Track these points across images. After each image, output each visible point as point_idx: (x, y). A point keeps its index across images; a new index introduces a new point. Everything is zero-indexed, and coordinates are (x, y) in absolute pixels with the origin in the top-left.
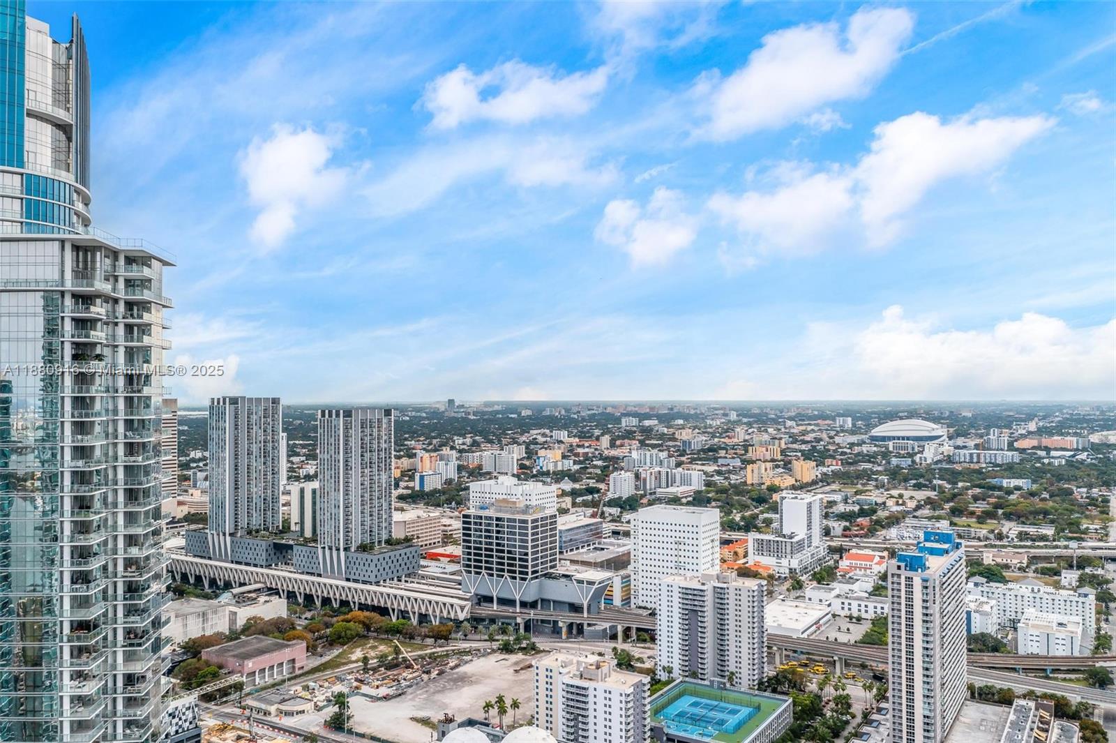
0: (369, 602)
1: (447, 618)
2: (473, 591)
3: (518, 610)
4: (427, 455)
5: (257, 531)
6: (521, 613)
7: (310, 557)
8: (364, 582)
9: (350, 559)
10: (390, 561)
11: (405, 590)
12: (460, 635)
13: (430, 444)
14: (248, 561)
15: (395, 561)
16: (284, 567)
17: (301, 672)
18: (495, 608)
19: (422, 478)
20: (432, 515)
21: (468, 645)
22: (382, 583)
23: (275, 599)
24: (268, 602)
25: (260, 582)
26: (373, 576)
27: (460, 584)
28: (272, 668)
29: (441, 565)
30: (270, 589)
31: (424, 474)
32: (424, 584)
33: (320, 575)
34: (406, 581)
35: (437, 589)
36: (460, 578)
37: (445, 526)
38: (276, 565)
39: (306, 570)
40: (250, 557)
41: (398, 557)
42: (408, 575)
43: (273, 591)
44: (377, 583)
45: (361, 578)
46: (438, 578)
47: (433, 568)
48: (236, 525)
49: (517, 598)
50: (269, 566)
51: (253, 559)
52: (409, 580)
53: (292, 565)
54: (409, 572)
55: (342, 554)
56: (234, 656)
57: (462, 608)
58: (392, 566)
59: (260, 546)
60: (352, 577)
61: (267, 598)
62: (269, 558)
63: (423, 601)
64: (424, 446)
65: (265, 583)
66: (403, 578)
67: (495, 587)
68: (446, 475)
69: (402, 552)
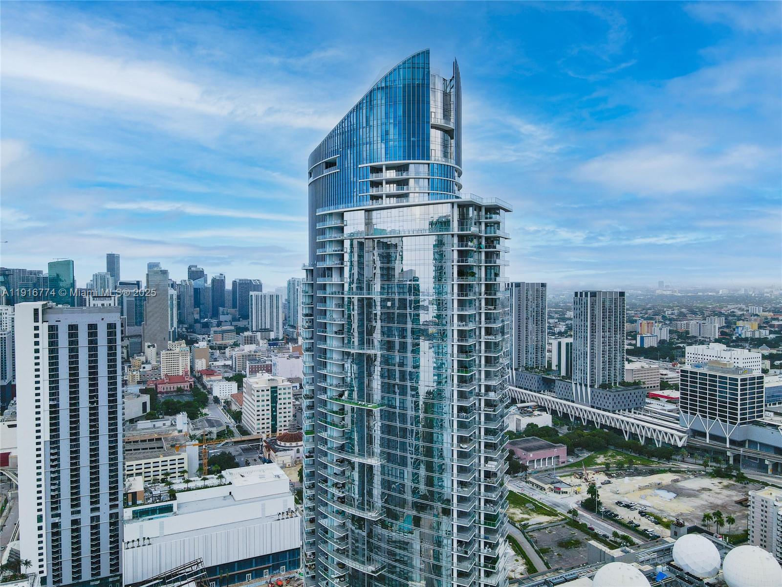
0: (608, 424)
1: (668, 444)
2: (689, 427)
3: (728, 446)
4: (645, 322)
5: (532, 368)
6: (730, 448)
7: (567, 389)
8: (604, 410)
9: (594, 393)
10: (623, 397)
11: (635, 419)
12: (678, 458)
13: (646, 313)
14: (526, 387)
15: (627, 398)
16: (549, 394)
17: (563, 465)
18: (708, 442)
19: (642, 339)
20: (652, 366)
21: (686, 466)
22: (617, 412)
23: (544, 414)
24: (540, 415)
25: (534, 401)
26: (611, 406)
27: (678, 420)
28: (544, 459)
29: (661, 404)
30: (541, 406)
31: (644, 335)
32: (648, 416)
33: (573, 402)
34: (635, 413)
35: (660, 421)
36: (678, 415)
37: (662, 375)
38: (544, 391)
39: (564, 397)
40: (528, 385)
41: (629, 395)
42: (636, 409)
43: (543, 409)
44: (614, 412)
45: (602, 407)
46: (660, 413)
47: (654, 405)
48: (519, 364)
49: (728, 437)
50: (539, 392)
51: (529, 386)
52: (637, 412)
53: (554, 392)
54: (637, 406)
55: (589, 389)
56: (521, 448)
57: (681, 439)
58: (625, 401)
59: (534, 379)
60: (595, 405)
61: (539, 413)
62: (540, 387)
63: (649, 429)
64: (641, 315)
65: (537, 402)
66: (633, 410)
67: (708, 426)
68: (661, 337)
69: (632, 392)
